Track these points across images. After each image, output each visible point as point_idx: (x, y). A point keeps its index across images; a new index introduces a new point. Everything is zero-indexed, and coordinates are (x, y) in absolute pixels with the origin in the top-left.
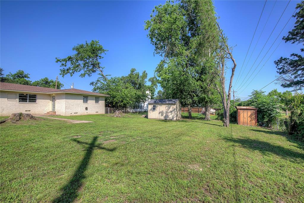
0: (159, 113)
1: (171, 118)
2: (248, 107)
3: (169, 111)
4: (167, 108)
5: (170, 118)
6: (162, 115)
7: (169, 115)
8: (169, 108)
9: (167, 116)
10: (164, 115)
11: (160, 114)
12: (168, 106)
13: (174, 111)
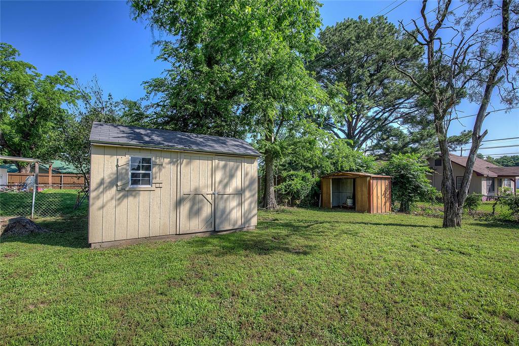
0: (179, 203)
1: (239, 223)
2: (379, 176)
3: (230, 190)
4: (219, 175)
5: (236, 222)
6: (194, 212)
7: (228, 210)
8: (232, 176)
9: (218, 214)
10: (207, 210)
11: (185, 209)
12: (225, 167)
13: (250, 191)
